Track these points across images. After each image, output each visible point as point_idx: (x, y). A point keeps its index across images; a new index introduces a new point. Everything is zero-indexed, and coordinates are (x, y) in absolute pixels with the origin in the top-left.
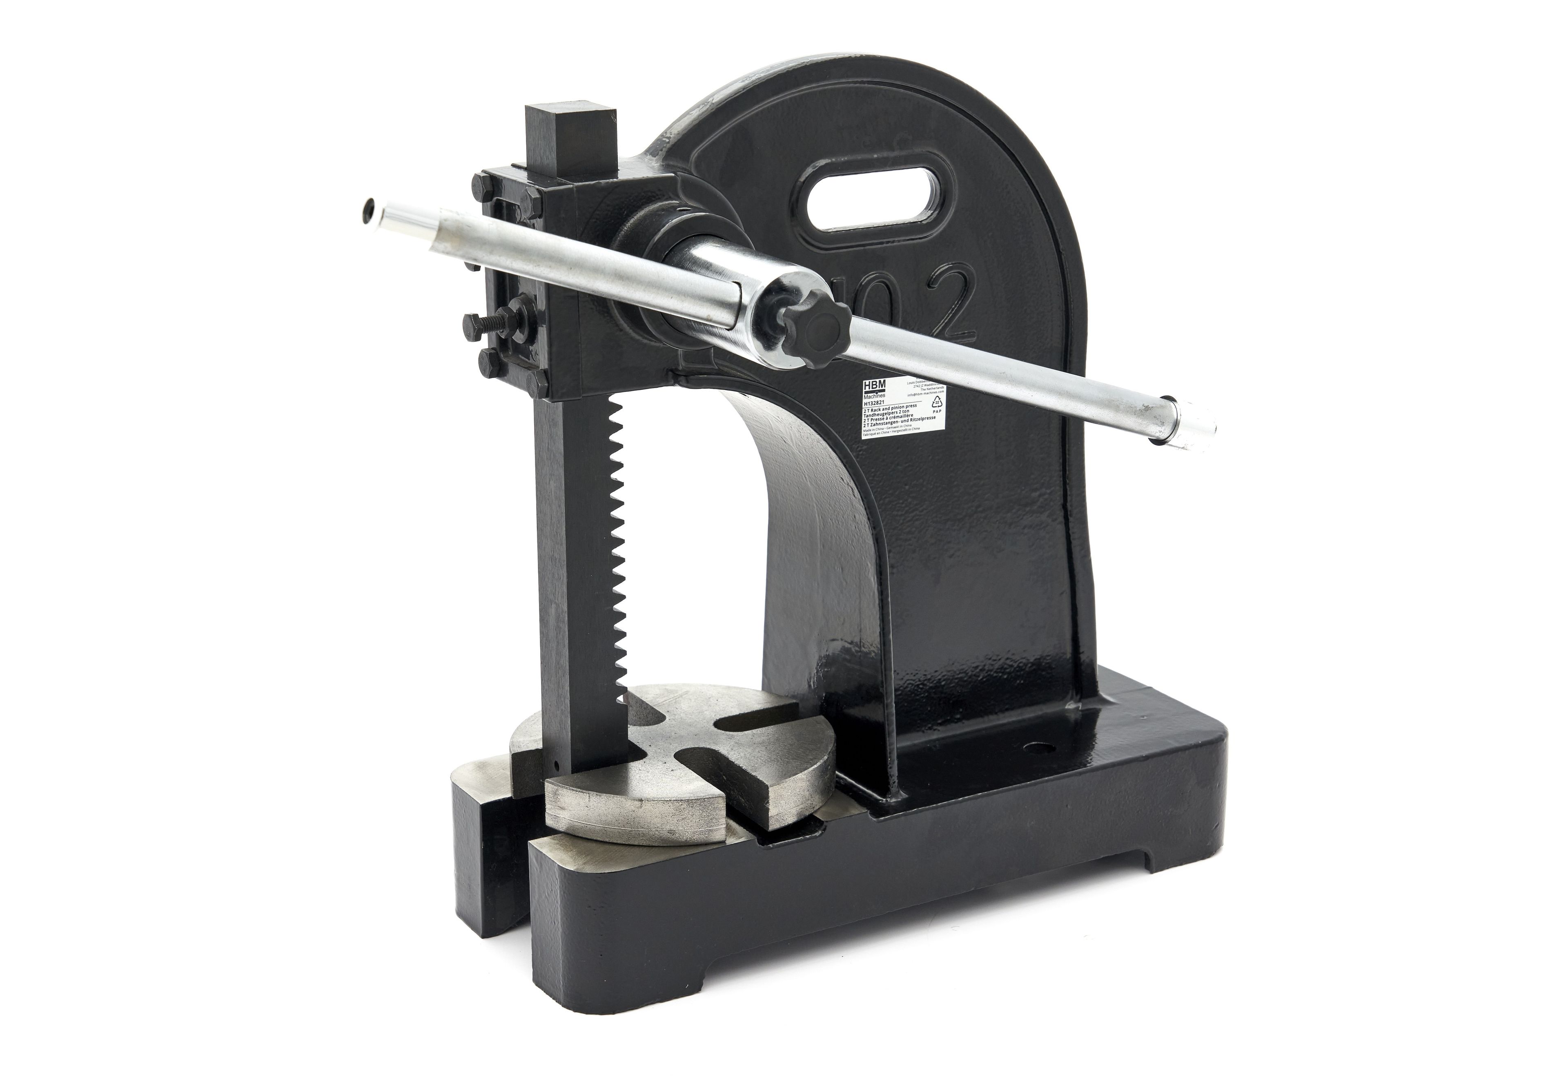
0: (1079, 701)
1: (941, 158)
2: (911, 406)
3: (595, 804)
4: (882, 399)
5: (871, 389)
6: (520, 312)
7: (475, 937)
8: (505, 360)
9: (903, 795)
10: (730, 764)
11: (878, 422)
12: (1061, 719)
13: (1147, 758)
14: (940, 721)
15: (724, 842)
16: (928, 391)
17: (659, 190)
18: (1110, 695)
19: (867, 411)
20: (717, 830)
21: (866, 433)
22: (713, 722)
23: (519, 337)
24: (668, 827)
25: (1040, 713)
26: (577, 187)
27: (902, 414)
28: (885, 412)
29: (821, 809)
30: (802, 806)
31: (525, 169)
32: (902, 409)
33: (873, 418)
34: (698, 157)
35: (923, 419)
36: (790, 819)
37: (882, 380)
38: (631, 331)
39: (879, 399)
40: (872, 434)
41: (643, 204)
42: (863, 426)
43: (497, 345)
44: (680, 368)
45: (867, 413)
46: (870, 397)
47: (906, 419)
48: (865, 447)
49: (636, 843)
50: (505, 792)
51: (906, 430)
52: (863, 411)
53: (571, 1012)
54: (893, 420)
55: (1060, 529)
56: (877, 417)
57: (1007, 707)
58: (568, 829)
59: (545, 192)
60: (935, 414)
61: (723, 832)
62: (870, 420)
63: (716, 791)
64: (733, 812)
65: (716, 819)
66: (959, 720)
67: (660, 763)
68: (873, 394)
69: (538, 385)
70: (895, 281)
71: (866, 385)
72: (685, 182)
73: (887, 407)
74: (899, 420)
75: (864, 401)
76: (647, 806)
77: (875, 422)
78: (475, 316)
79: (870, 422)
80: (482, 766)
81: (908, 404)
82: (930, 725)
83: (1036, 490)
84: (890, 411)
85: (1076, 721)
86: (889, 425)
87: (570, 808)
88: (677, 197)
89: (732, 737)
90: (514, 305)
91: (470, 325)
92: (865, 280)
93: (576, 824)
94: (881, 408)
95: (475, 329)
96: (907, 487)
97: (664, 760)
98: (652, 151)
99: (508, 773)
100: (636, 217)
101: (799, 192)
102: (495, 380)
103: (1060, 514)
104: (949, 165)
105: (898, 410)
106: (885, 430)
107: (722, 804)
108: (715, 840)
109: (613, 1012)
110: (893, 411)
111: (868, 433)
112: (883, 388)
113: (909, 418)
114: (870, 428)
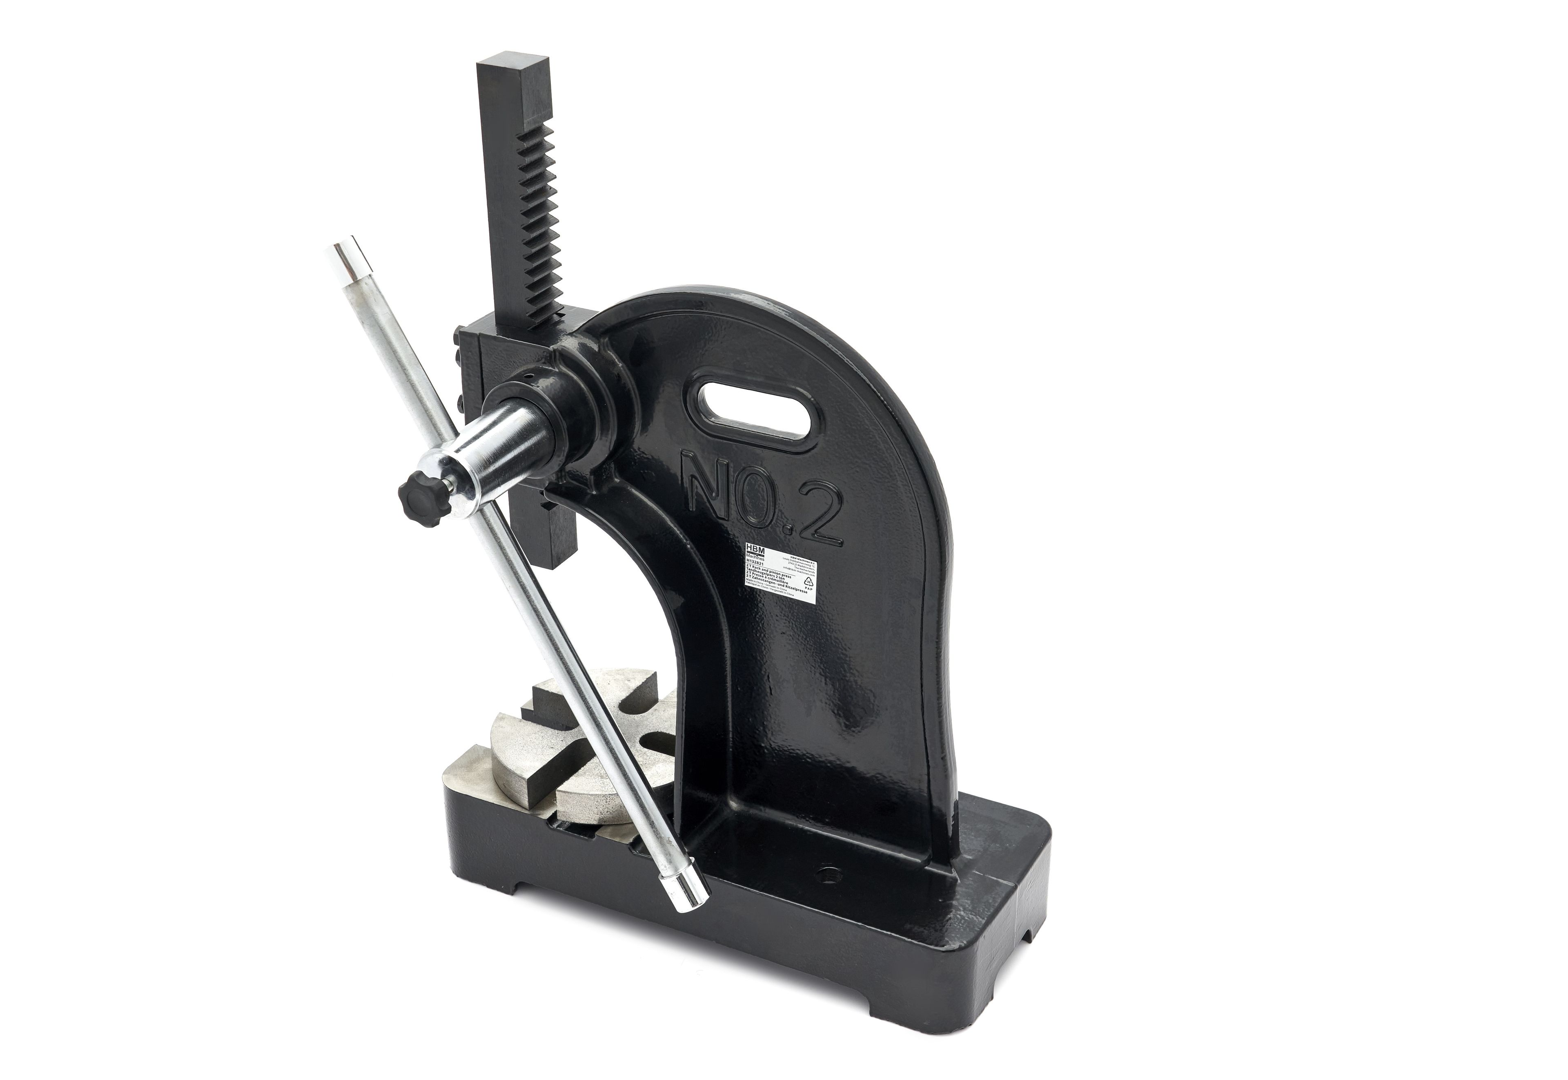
2: (786, 576)
4: (762, 562)
5: (752, 551)
11: (759, 577)
16: (800, 570)
19: (749, 566)
21: (748, 581)
27: (778, 579)
28: (764, 572)
32: (778, 576)
33: (755, 573)
35: (797, 590)
37: (762, 548)
39: (759, 561)
40: (754, 585)
42: (746, 575)
45: (749, 568)
46: (751, 557)
47: (782, 584)
48: (747, 593)
51: (782, 592)
52: (746, 565)
54: (771, 580)
56: (757, 573)
60: (807, 590)
62: (752, 573)
68: (754, 555)
70: (775, 479)
71: (748, 547)
73: (766, 569)
74: (776, 583)
75: (747, 557)
77: (756, 576)
81: (784, 574)
84: (768, 573)
86: (768, 583)
94: (761, 568)
105: (775, 575)
106: (766, 586)
110: (771, 574)
111: (751, 582)
112: (762, 554)
113: (785, 584)
114: (751, 578)
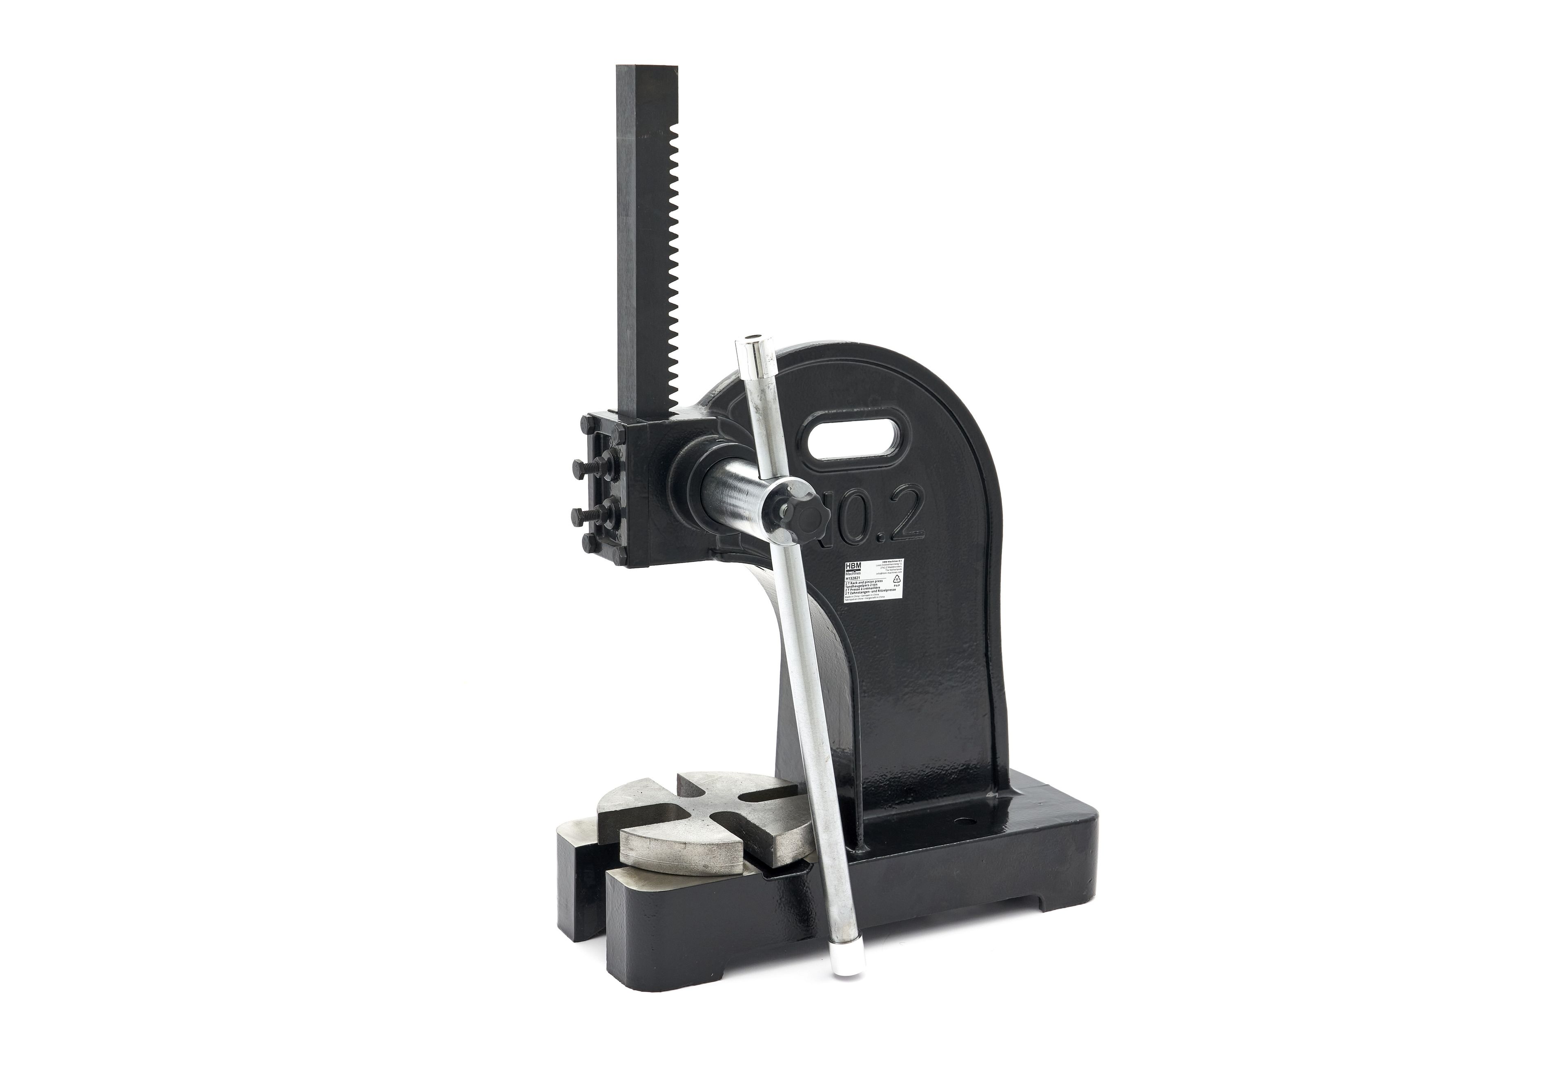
0: (997, 792)
1: (901, 413)
2: (879, 581)
3: (654, 846)
4: (858, 575)
5: (851, 569)
6: (610, 508)
7: (569, 942)
8: (600, 541)
9: (868, 849)
10: (748, 822)
11: (855, 591)
12: (984, 804)
13: (1041, 829)
14: (897, 802)
15: (742, 874)
16: (891, 571)
17: (705, 428)
18: (1019, 789)
19: (848, 584)
20: (737, 866)
21: (847, 599)
22: (738, 796)
23: (609, 525)
24: (703, 863)
25: (968, 799)
26: (649, 424)
27: (872, 586)
28: (860, 584)
29: (810, 856)
30: (796, 852)
31: (617, 413)
32: (872, 583)
33: (852, 588)
34: (734, 407)
35: (887, 591)
36: (788, 861)
37: (859, 563)
38: (684, 522)
39: (856, 576)
40: (851, 600)
41: (694, 437)
42: (845, 593)
43: (595, 530)
44: (718, 548)
45: (848, 585)
46: (850, 574)
47: (875, 590)
48: (846, 608)
49: (681, 874)
50: (592, 839)
51: (875, 597)
52: (845, 584)
53: (631, 990)
54: (866, 590)
55: (983, 669)
56: (855, 588)
57: (945, 794)
58: (635, 863)
59: (628, 427)
60: (895, 588)
61: (742, 867)
62: (850, 590)
63: (737, 839)
64: (749, 856)
65: (736, 858)
66: (911, 802)
67: (700, 821)
68: (852, 572)
69: (620, 556)
70: (869, 496)
71: (847, 566)
72: (723, 424)
73: (862, 581)
74: (870, 590)
75: (846, 576)
76: (689, 848)
77: (853, 591)
78: (580, 510)
79: (850, 591)
80: (578, 824)
81: (877, 580)
82: (890, 804)
83: (966, 643)
84: (864, 584)
85: (994, 807)
86: (863, 594)
87: (637, 849)
88: (718, 433)
89: (751, 805)
90: (606, 503)
91: (576, 515)
92: (847, 494)
93: (641, 860)
94: (858, 582)
95: (579, 518)
96: (875, 637)
97: (703, 819)
98: (703, 403)
99: (596, 828)
100: (689, 445)
101: (803, 433)
102: (593, 555)
103: (983, 660)
104: (906, 417)
105: (869, 584)
106: (860, 597)
107: (741, 848)
108: (735, 873)
109: (660, 991)
110: (866, 584)
111: (848, 598)
112: (859, 568)
113: (878, 589)
114: (850, 595)
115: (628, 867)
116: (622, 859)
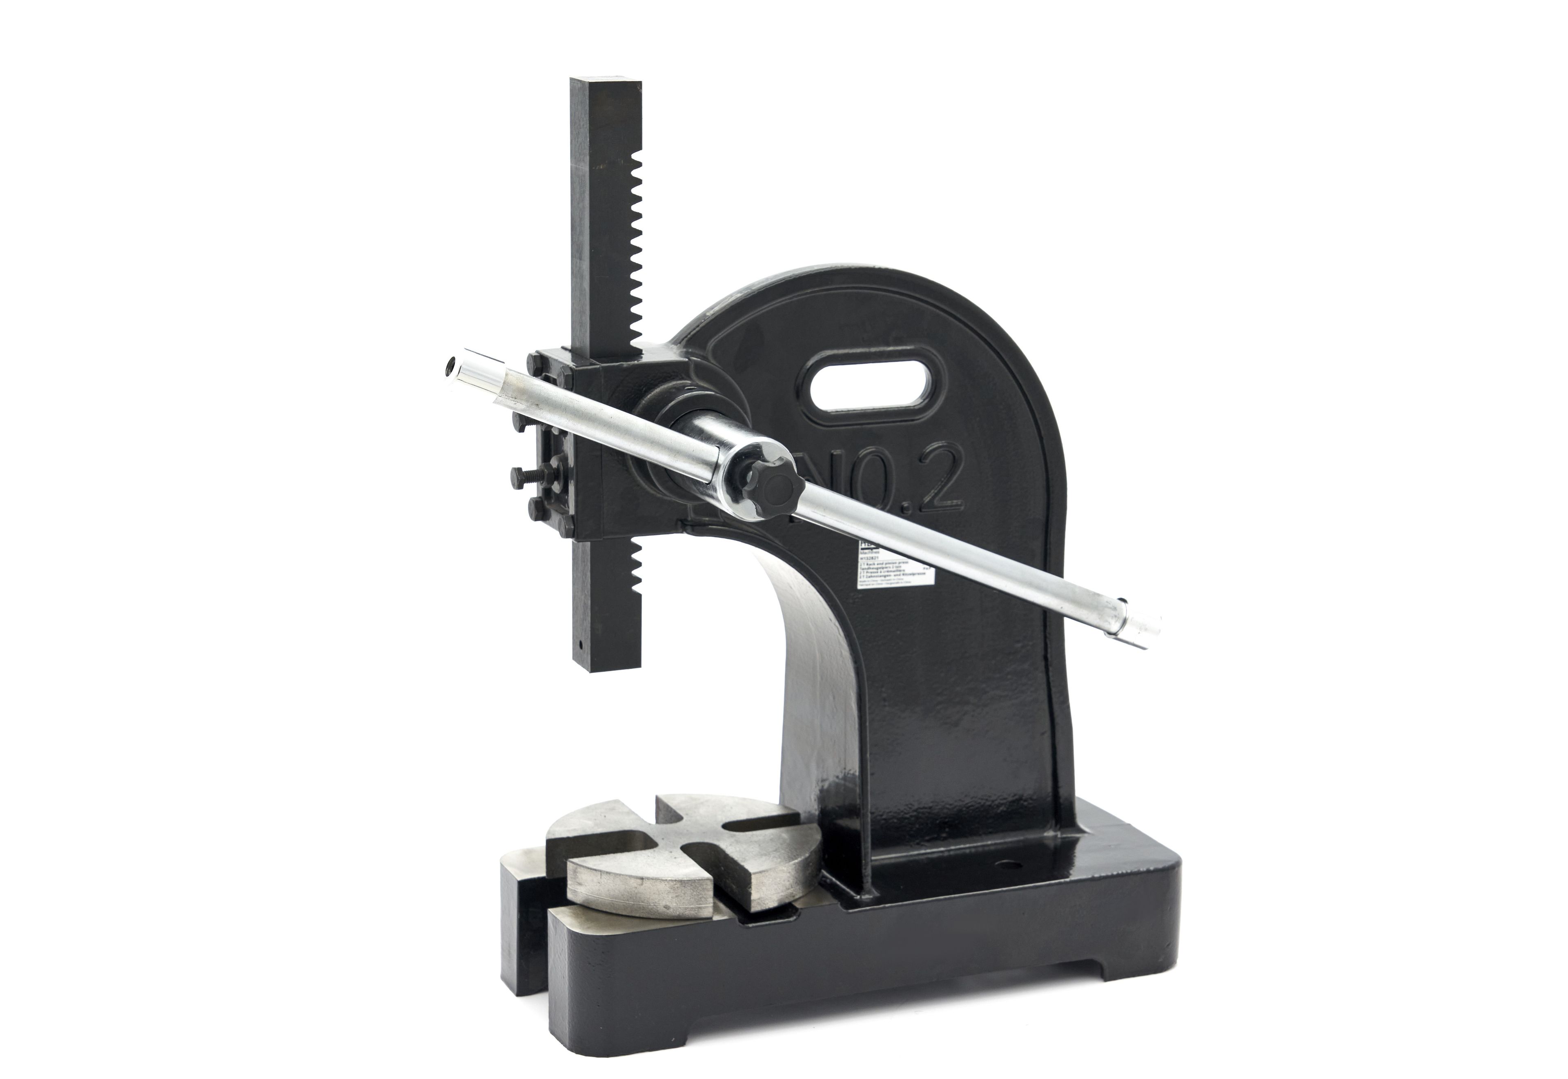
0: (1059, 830)
1: (933, 354)
2: (903, 563)
3: (606, 881)
4: (876, 555)
6: (558, 469)
7: (511, 995)
8: (548, 507)
9: (877, 894)
10: (726, 856)
11: (873, 575)
12: (1040, 845)
14: (927, 838)
15: (711, 918)
17: (674, 372)
18: (1088, 827)
19: (863, 565)
20: (705, 908)
21: (861, 583)
22: (721, 824)
23: (556, 487)
24: (664, 903)
25: (1022, 838)
26: (602, 367)
27: (895, 569)
28: (879, 566)
29: (802, 900)
30: (783, 894)
31: (570, 351)
32: (895, 565)
33: (868, 571)
34: (715, 346)
35: (914, 574)
36: (772, 903)
38: (646, 487)
39: (873, 555)
40: (867, 585)
41: (659, 383)
42: (859, 577)
43: (543, 494)
44: (689, 519)
45: (863, 567)
46: (865, 553)
47: (898, 573)
48: (860, 596)
49: (637, 915)
50: (541, 872)
51: (897, 583)
52: (859, 565)
53: (574, 1054)
54: (886, 574)
55: (1041, 676)
56: (872, 571)
57: (990, 830)
58: (584, 902)
59: (576, 371)
60: (925, 571)
61: (711, 910)
63: (706, 875)
64: (721, 893)
65: (705, 898)
66: (945, 839)
67: (667, 852)
69: (566, 527)
70: (889, 456)
72: (697, 365)
73: (881, 562)
74: (892, 574)
75: (860, 556)
76: (647, 884)
77: (869, 575)
78: (519, 470)
79: (865, 574)
80: (528, 852)
81: (900, 561)
82: (918, 841)
83: (1018, 642)
84: (884, 566)
85: (1056, 848)
86: (883, 578)
87: (586, 884)
88: (689, 378)
89: (733, 836)
90: (554, 462)
91: (515, 475)
92: (863, 452)
93: (590, 897)
94: (876, 563)
95: (518, 479)
96: (898, 632)
97: (671, 850)
98: (676, 341)
99: (544, 857)
100: (653, 393)
101: (804, 378)
102: (540, 523)
103: (1042, 664)
104: (939, 359)
105: (891, 566)
106: (879, 582)
107: (710, 887)
108: (703, 916)
109: (608, 1056)
110: (887, 566)
111: (864, 583)
113: (902, 573)
114: (865, 579)
115: (576, 906)
116: (570, 896)
